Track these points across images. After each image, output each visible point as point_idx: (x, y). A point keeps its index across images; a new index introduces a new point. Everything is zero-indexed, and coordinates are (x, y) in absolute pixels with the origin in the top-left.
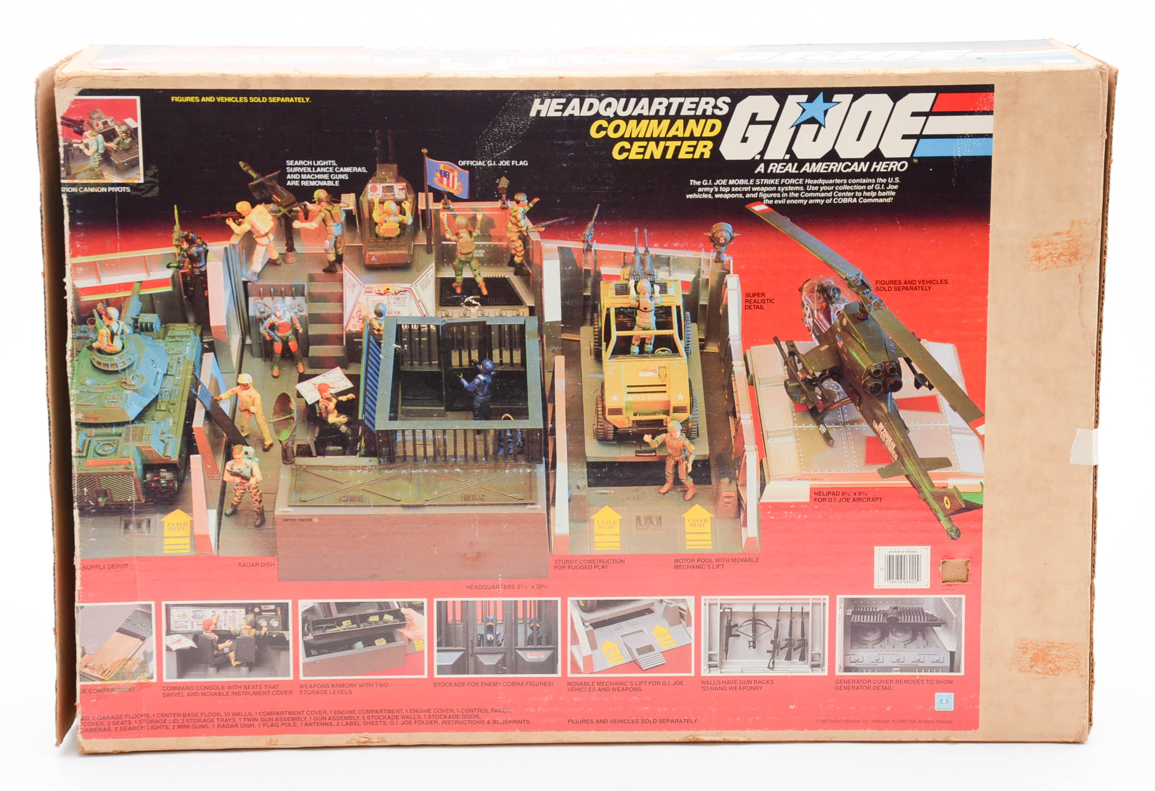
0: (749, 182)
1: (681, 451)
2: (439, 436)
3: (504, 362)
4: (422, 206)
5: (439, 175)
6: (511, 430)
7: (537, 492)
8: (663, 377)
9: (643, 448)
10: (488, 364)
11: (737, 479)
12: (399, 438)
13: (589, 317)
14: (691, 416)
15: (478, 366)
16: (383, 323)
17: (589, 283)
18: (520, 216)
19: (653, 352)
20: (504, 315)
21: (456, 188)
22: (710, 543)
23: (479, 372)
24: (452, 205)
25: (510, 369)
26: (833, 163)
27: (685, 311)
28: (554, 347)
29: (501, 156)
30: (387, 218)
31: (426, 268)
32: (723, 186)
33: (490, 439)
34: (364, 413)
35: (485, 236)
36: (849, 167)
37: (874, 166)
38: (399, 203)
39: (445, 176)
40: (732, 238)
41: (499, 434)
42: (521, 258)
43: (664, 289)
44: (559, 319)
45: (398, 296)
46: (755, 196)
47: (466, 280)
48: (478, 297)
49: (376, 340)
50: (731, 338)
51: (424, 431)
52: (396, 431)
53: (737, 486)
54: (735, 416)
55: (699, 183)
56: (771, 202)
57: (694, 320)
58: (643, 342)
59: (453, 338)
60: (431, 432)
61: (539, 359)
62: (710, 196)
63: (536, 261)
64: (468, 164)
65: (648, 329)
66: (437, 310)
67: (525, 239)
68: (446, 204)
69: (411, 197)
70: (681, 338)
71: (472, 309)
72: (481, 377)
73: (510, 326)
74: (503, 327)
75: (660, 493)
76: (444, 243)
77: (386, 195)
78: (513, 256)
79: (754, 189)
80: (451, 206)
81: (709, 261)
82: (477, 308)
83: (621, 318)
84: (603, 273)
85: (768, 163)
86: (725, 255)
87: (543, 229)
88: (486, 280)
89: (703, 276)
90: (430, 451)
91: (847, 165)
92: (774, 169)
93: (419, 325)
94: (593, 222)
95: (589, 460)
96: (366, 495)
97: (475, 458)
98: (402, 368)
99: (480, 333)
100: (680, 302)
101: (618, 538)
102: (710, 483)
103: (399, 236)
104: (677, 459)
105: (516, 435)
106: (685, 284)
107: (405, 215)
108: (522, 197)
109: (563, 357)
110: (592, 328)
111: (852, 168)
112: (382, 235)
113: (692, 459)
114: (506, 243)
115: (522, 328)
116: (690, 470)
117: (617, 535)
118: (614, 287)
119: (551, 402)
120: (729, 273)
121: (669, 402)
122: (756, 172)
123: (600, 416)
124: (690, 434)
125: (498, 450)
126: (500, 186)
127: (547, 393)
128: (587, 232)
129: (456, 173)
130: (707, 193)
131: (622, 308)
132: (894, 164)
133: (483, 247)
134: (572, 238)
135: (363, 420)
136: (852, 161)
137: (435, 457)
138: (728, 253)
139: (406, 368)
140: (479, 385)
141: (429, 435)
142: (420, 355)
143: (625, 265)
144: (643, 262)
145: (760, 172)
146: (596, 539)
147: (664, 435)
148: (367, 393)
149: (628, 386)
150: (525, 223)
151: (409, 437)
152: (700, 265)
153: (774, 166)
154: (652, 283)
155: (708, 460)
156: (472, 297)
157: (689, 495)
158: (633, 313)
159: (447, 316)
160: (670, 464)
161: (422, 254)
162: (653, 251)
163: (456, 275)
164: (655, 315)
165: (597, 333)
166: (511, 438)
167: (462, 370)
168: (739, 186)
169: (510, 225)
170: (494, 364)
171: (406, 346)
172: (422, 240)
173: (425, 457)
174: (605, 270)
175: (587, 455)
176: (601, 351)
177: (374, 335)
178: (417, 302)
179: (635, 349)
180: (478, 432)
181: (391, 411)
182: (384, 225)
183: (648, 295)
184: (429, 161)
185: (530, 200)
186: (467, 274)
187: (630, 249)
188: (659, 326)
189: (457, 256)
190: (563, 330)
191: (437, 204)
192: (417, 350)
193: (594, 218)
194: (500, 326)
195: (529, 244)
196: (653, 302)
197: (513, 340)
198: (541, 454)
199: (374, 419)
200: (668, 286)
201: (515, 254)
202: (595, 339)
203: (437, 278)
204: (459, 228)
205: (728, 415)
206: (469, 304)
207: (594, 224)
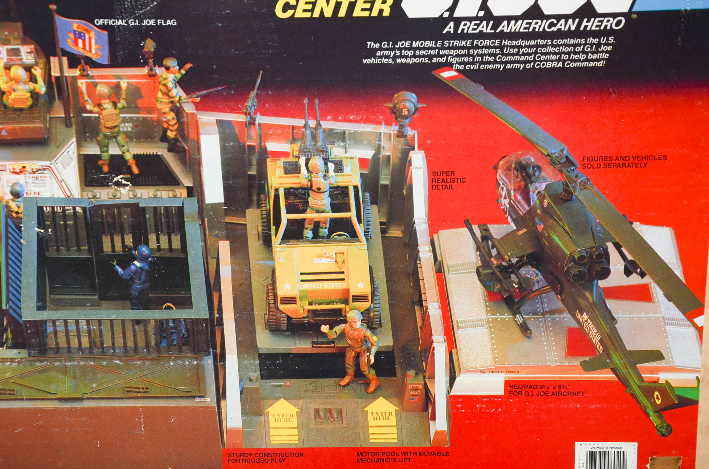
0: (436, 44)
1: (361, 341)
2: (94, 327)
3: (162, 247)
4: (55, 73)
5: (72, 36)
6: (174, 320)
7: (205, 384)
8: (340, 264)
9: (321, 339)
10: (144, 250)
11: (425, 371)
12: (50, 329)
13: (255, 198)
14: (372, 306)
15: (133, 252)
16: (22, 206)
17: (254, 161)
18: (170, 85)
19: (329, 237)
20: (159, 196)
21: (93, 51)
22: (395, 436)
23: (135, 258)
24: (92, 72)
25: (169, 255)
26: (535, 21)
27: (364, 191)
28: (217, 232)
29: (144, 13)
30: (15, 86)
31: (66, 144)
32: (405, 49)
33: (151, 330)
34: (8, 302)
35: (132, 107)
36: (554, 25)
37: (584, 23)
38: (28, 69)
39: (80, 37)
40: (416, 110)
41: (161, 324)
42: (175, 133)
43: (339, 167)
44: (222, 200)
45: (37, 175)
46: (443, 60)
47: (112, 157)
48: (129, 176)
49: (14, 223)
50: (416, 221)
51: (77, 322)
52: (45, 322)
53: (424, 378)
54: (421, 305)
55: (377, 46)
56: (462, 67)
57: (374, 201)
58: (317, 226)
59: (103, 222)
60: (85, 323)
61: (201, 244)
62: (390, 61)
63: (192, 135)
64: (106, 23)
65: (323, 212)
66: (82, 190)
67: (178, 111)
68: (84, 70)
69: (42, 61)
70: (360, 221)
71: (122, 189)
72: (137, 264)
73: (166, 208)
74: (158, 209)
75: (340, 386)
76: (84, 115)
77: (12, 60)
78: (165, 131)
79: (442, 52)
80: (89, 72)
81: (390, 134)
82: (127, 188)
83: (292, 200)
84: (269, 149)
85: (458, 21)
86: (409, 128)
87: (198, 99)
88: (136, 157)
89: (385, 153)
90: (85, 341)
91: (552, 22)
92: (466, 28)
93: (64, 207)
94: (255, 91)
95: (260, 352)
96: (17, 388)
97: (136, 350)
98: (47, 254)
99: (132, 216)
100: (358, 182)
101: (296, 432)
102: (395, 375)
103: (31, 107)
104: (358, 350)
105: (179, 326)
106: (363, 162)
107: (36, 82)
108: (172, 63)
109: (228, 242)
110: (259, 210)
111: (558, 27)
112: (11, 106)
113: (374, 350)
114: (156, 116)
115: (180, 210)
116: (372, 361)
117: (294, 428)
118: (282, 165)
119: (216, 291)
120: (414, 149)
121: (347, 291)
122: (444, 32)
123: (272, 306)
124: (372, 324)
125: (161, 341)
126: (146, 50)
127: (212, 281)
128: (249, 103)
129: (92, 34)
130: (388, 57)
131: (292, 188)
132: (608, 21)
133: (131, 120)
134: (232, 110)
135: (8, 310)
136: (558, 17)
137: (91, 348)
138: (412, 126)
139: (52, 253)
140: (135, 272)
141: (83, 325)
142: (67, 240)
143: (294, 140)
144: (314, 137)
145: (448, 32)
146: (272, 432)
147: (343, 325)
148: (10, 281)
149: (302, 274)
150: (177, 92)
151: (61, 328)
152: (380, 140)
153: (465, 25)
154: (326, 161)
155: (392, 352)
156: (121, 176)
157: (372, 388)
158: (304, 194)
159: (94, 197)
160: (350, 356)
161: (60, 129)
162: (326, 124)
163: (101, 151)
164: (330, 196)
165: (265, 216)
166: (174, 328)
167: (114, 255)
168: (424, 49)
169: (160, 95)
170: (151, 250)
171: (50, 230)
172: (59, 112)
173: (80, 348)
174: (271, 146)
175: (259, 346)
176: (270, 235)
177: (12, 218)
178: (60, 182)
179: (308, 233)
180: (138, 322)
181: (38, 301)
182: (13, 94)
183: (321, 174)
184: (59, 20)
185: (181, 67)
186: (114, 150)
187: (299, 122)
188: (335, 208)
189: (100, 130)
190: (227, 213)
191: (73, 70)
192: (63, 234)
193: (256, 87)
194: (155, 208)
195: (183, 117)
196: (327, 182)
197: (171, 224)
198: (208, 345)
199: (20, 309)
200: (345, 163)
201: (168, 128)
202: (263, 222)
203: (79, 156)
204: (101, 99)
205: (413, 304)
206: (118, 184)
207: (257, 94)
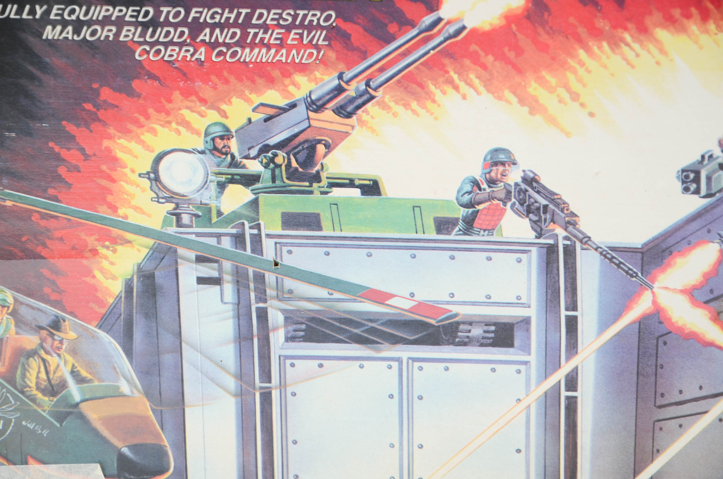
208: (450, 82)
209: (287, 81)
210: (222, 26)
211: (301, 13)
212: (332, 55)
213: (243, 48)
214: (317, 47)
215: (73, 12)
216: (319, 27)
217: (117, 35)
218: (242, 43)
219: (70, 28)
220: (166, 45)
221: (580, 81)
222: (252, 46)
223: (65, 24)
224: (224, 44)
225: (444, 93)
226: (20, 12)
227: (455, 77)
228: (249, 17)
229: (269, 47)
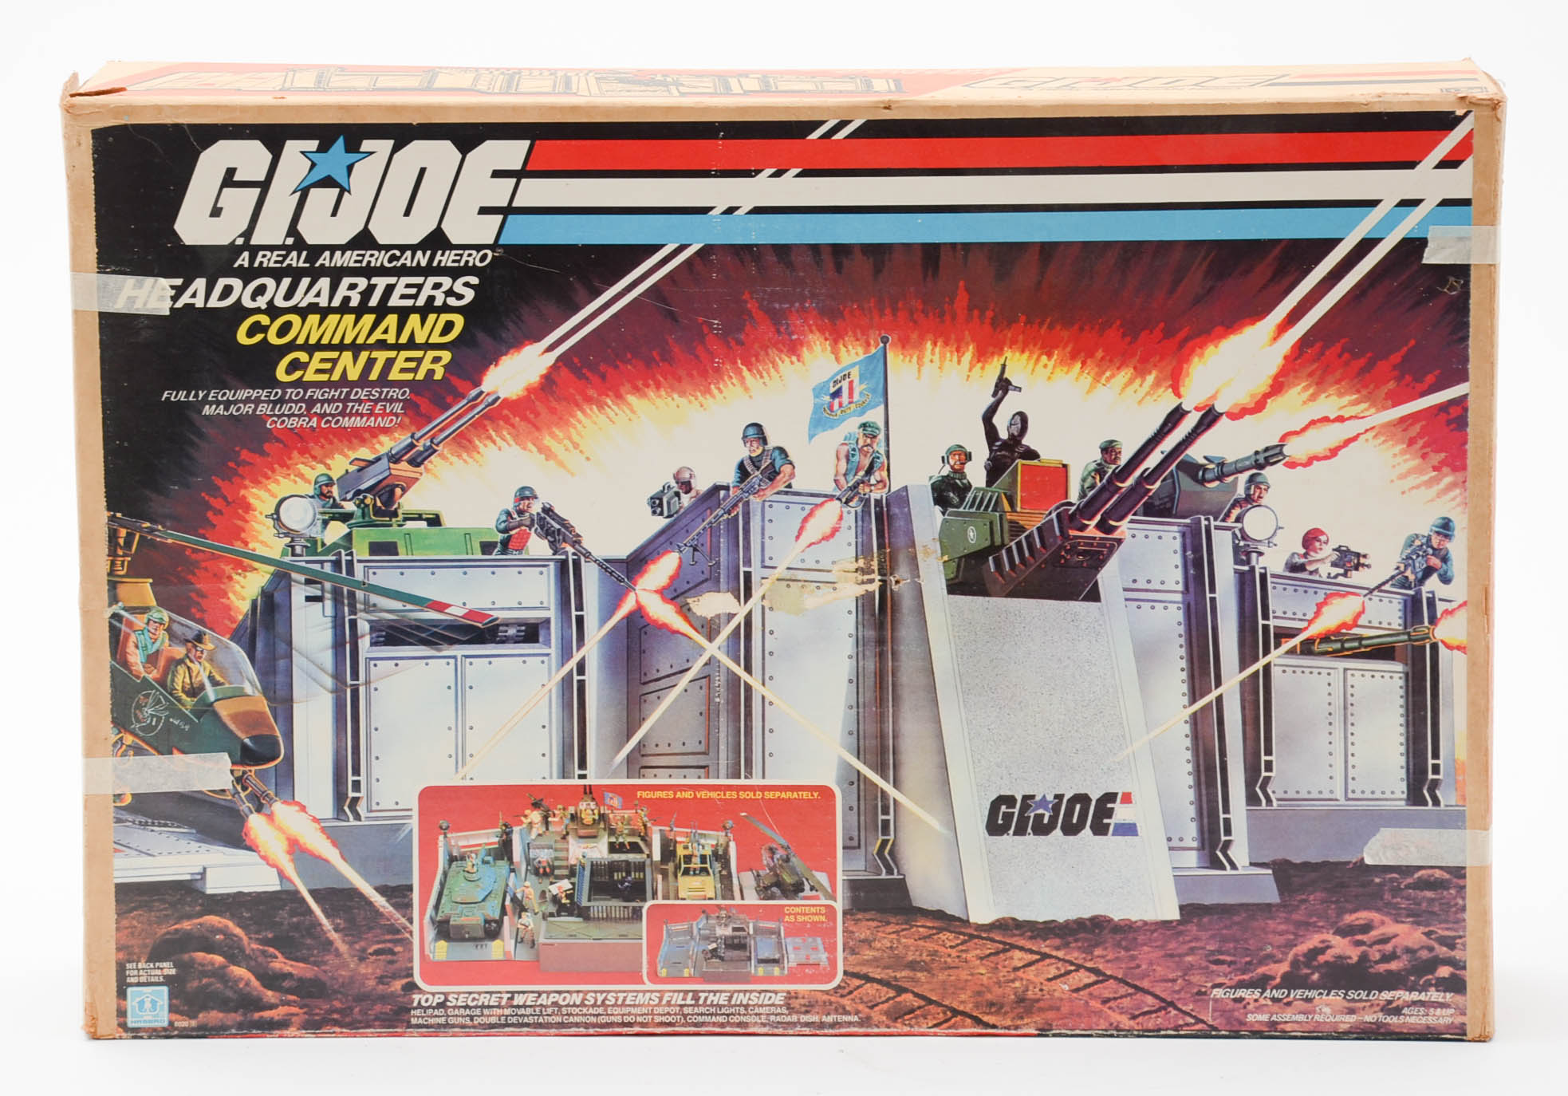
208: (490, 438)
209: (375, 441)
210: (329, 401)
211: (385, 390)
212: (407, 421)
213: (344, 417)
214: (397, 415)
215: (224, 394)
216: (398, 400)
217: (255, 410)
218: (343, 414)
219: (222, 407)
220: (289, 416)
221: (579, 434)
222: (350, 415)
223: (218, 403)
224: (330, 415)
225: (486, 446)
226: (187, 396)
227: (493, 434)
228: (349, 394)
229: (362, 415)
